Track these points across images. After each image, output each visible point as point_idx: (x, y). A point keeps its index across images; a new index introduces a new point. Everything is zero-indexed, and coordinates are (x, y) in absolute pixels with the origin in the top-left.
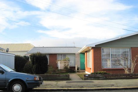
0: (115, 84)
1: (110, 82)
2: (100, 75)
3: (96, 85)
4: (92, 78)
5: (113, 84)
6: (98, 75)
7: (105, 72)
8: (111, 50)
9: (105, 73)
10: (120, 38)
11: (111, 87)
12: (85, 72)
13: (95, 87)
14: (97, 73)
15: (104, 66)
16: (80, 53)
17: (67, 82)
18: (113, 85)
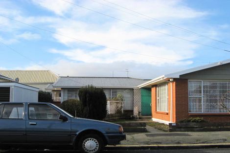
0: (226, 138)
1: (216, 135)
2: (195, 123)
3: (200, 140)
4: (182, 129)
5: (224, 138)
6: (192, 124)
7: (202, 118)
8: (204, 84)
9: (202, 121)
10: (219, 64)
11: (224, 142)
12: (151, 118)
13: (200, 143)
14: (189, 121)
15: (192, 110)
16: (142, 88)
17: (147, 135)
18: (226, 140)
